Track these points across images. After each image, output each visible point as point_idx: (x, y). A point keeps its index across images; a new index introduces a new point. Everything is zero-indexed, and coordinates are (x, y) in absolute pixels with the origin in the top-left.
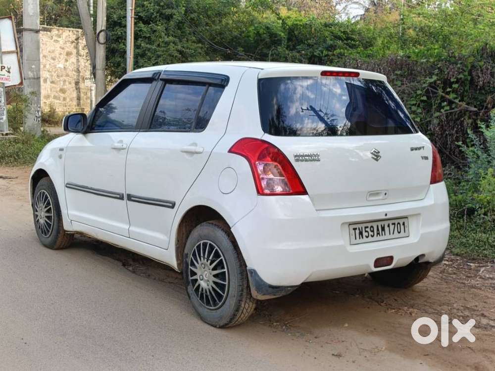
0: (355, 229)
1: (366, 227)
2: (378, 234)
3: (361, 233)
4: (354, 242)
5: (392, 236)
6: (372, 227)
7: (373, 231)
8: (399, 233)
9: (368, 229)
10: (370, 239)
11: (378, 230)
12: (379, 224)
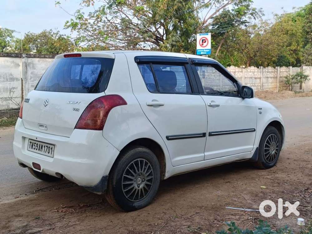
0: (30, 142)
1: (35, 143)
2: (39, 149)
3: (32, 146)
4: (29, 149)
5: (45, 154)
6: (37, 144)
7: (37, 147)
8: (49, 153)
9: (35, 145)
10: (35, 151)
11: (39, 147)
12: (41, 144)
